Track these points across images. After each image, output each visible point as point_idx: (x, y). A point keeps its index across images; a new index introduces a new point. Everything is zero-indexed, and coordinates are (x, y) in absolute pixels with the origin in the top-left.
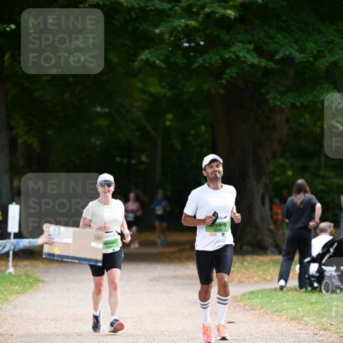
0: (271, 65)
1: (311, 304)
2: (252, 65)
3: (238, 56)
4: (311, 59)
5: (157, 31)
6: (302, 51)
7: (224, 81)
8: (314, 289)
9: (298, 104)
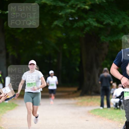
0: (102, 26)
1: (117, 113)
2: (95, 27)
3: (90, 23)
4: (117, 24)
5: (60, 14)
6: (113, 21)
7: (84, 32)
8: (118, 108)
9: (112, 41)
